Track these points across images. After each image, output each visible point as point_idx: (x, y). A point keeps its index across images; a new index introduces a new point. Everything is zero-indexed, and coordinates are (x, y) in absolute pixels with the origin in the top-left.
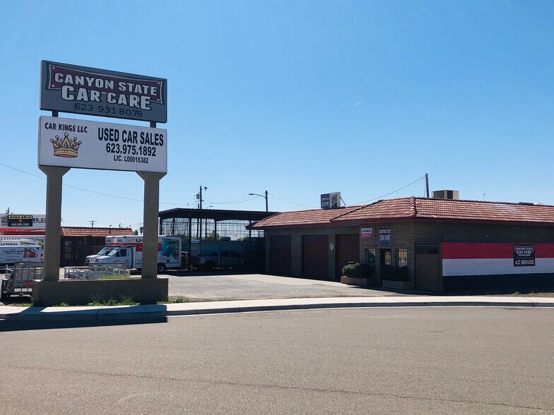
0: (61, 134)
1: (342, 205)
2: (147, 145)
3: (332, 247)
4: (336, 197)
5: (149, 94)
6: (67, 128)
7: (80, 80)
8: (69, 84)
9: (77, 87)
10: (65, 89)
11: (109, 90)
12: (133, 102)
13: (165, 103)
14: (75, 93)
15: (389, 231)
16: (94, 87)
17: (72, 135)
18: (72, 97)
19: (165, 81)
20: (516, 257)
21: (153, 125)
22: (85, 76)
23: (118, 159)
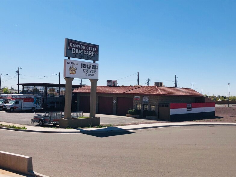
0: (71, 65)
1: (118, 85)
2: (94, 70)
3: (115, 102)
4: (115, 82)
5: (94, 51)
6: (73, 63)
7: (77, 46)
8: (74, 47)
9: (76, 48)
10: (73, 49)
11: (84, 50)
12: (90, 54)
13: (98, 54)
14: (75, 51)
15: (147, 98)
16: (80, 49)
17: (75, 66)
18: (74, 52)
19: (98, 46)
20: (187, 108)
21: (94, 62)
22: (78, 44)
23: (86, 75)
